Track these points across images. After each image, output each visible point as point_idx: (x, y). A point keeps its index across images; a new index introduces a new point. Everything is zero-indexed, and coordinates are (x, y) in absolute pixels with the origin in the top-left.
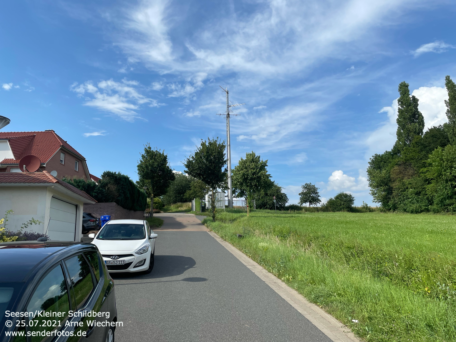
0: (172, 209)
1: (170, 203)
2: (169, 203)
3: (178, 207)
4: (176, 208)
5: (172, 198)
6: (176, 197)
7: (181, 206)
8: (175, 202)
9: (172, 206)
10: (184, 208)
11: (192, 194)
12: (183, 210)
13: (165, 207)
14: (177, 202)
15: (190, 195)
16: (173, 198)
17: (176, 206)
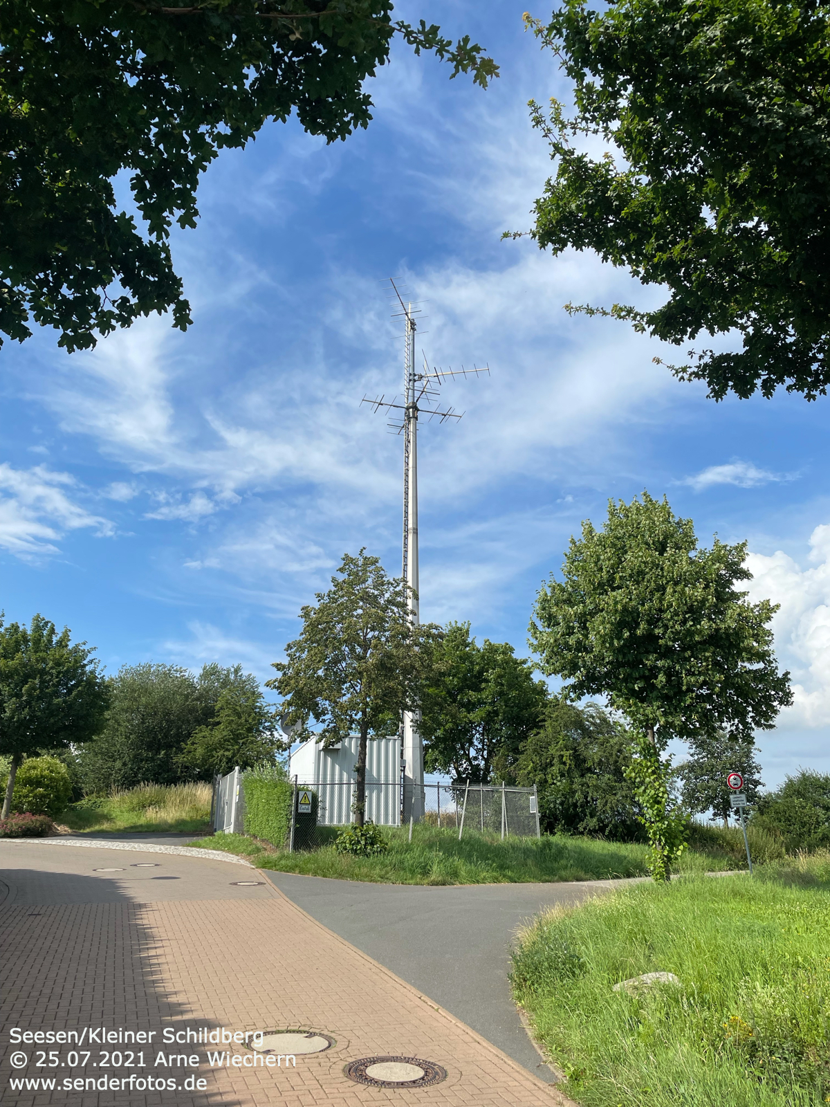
0: (116, 813)
1: (108, 786)
2: (105, 786)
3: (143, 806)
4: (133, 809)
5: (118, 764)
6: (137, 759)
7: (158, 802)
8: (130, 782)
9: (116, 799)
10: (169, 814)
11: (221, 745)
12: (166, 822)
13: (84, 803)
14: (139, 782)
15: (211, 749)
16: (125, 764)
17: (135, 801)
